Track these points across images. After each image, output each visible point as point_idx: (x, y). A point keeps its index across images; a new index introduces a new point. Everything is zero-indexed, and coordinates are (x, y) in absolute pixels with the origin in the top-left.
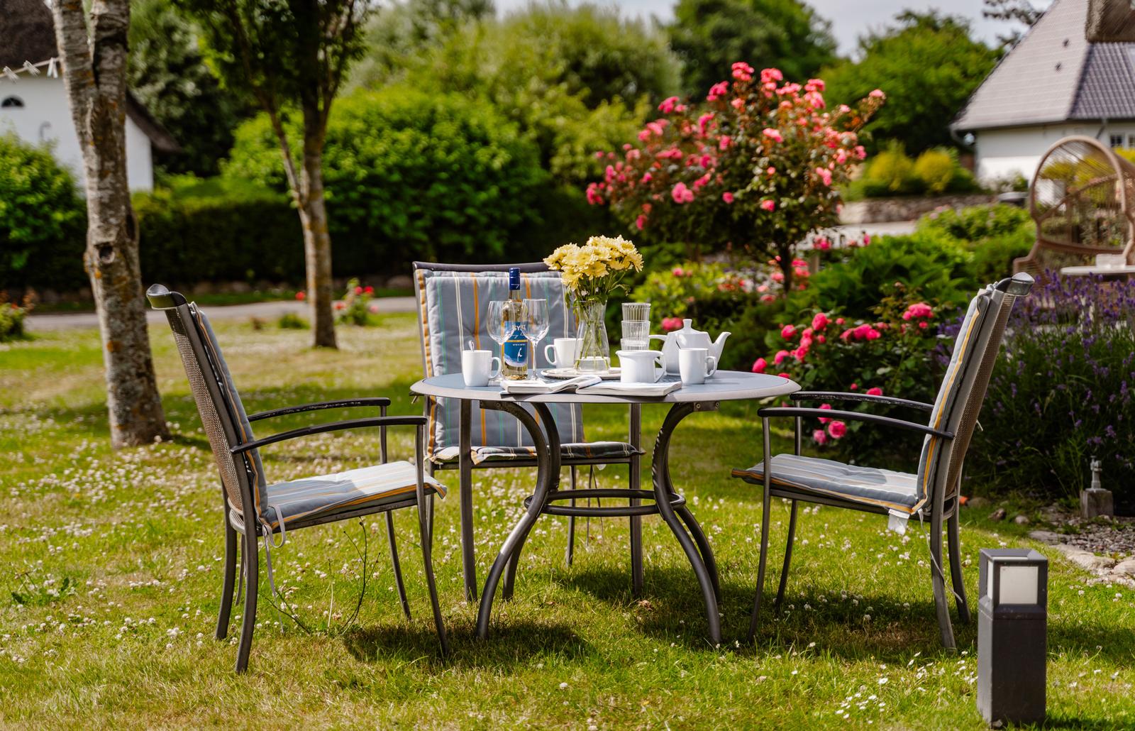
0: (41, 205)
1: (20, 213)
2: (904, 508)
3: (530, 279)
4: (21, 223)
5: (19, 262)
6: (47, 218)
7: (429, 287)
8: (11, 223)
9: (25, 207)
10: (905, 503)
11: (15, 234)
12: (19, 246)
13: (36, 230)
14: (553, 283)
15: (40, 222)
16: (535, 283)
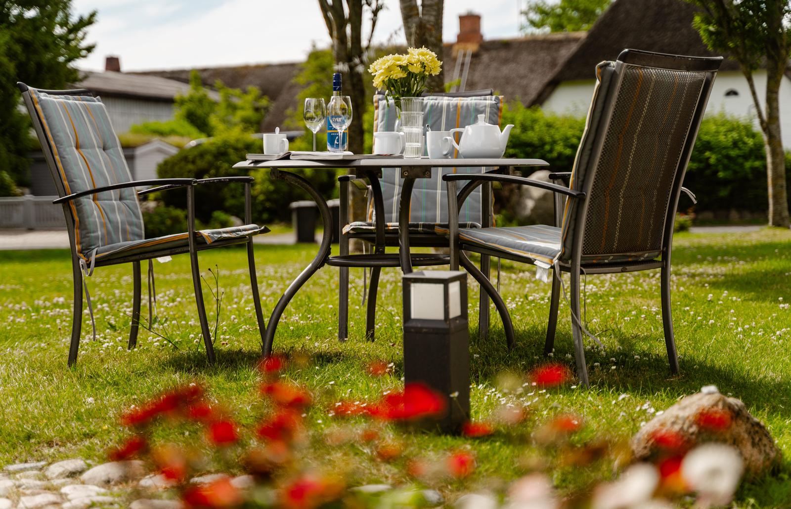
0: (739, 156)
1: (726, 161)
2: (547, 260)
3: (461, 102)
4: (726, 168)
5: (724, 193)
6: (742, 166)
7: (381, 107)
8: (720, 167)
9: (728, 157)
10: (550, 255)
11: (721, 174)
12: (725, 182)
13: (735, 172)
14: (480, 104)
15: (737, 168)
16: (465, 105)
